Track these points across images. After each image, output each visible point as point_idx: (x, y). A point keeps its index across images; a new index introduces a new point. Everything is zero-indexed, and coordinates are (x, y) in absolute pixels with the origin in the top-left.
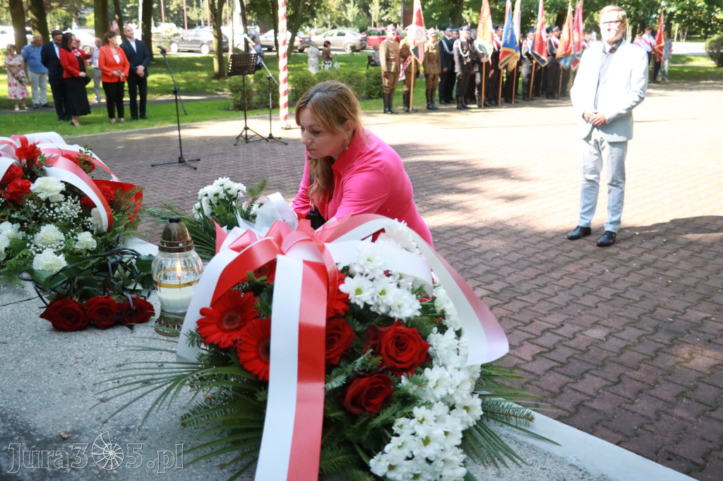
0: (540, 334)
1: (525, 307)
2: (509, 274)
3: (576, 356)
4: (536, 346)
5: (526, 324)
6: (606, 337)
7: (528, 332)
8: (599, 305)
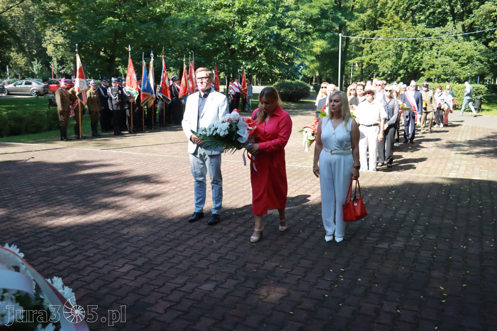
0: (169, 293)
1: (160, 275)
2: (149, 252)
3: (195, 305)
4: (167, 302)
5: (160, 287)
6: (215, 288)
7: (161, 293)
8: (210, 266)
